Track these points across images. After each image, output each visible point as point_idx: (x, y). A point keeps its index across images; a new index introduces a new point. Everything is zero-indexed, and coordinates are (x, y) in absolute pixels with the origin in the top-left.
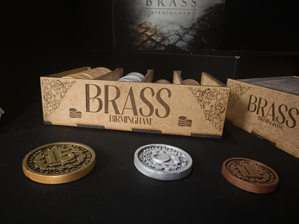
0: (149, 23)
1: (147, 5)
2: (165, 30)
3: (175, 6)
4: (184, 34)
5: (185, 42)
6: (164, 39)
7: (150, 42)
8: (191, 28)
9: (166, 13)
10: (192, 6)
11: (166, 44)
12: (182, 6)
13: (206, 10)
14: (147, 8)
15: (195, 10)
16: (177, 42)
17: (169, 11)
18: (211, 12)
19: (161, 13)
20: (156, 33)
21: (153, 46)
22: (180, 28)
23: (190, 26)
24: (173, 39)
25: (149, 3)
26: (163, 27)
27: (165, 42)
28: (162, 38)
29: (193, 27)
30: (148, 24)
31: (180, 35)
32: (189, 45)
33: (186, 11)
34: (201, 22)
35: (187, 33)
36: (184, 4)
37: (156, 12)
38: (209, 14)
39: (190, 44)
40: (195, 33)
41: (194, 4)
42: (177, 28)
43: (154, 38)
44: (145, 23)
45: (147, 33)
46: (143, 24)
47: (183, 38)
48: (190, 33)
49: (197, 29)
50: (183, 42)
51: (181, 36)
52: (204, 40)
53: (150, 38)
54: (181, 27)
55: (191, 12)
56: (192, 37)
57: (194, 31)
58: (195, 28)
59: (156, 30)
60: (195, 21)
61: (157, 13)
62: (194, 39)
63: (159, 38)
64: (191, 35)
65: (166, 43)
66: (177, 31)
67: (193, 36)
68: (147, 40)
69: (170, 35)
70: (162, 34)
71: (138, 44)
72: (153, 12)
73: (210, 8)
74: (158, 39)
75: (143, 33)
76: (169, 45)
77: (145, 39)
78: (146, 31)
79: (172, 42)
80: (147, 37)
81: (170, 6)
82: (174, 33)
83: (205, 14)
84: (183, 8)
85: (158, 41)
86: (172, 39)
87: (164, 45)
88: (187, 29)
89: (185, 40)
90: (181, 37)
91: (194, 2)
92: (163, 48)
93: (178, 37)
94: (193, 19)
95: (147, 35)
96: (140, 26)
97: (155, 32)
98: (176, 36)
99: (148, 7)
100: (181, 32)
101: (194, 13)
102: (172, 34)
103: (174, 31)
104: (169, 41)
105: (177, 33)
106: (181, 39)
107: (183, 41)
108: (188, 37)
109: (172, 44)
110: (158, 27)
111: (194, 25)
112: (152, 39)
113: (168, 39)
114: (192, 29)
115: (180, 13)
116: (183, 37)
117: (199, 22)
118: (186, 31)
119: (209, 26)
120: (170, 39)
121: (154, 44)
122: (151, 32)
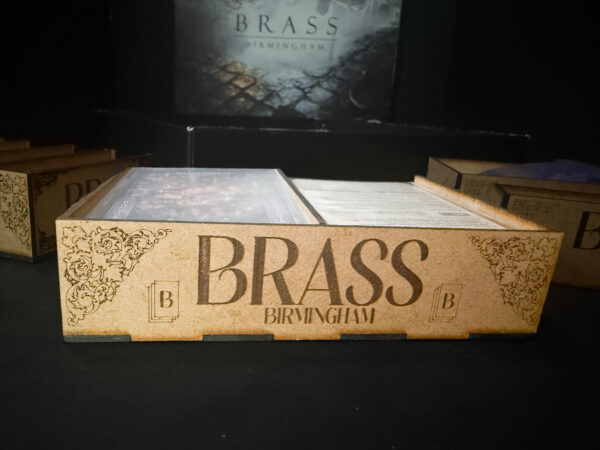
0: (242, 64)
1: (238, 30)
2: (272, 79)
3: (294, 31)
4: (312, 87)
5: (315, 102)
6: (271, 94)
7: (242, 100)
8: (326, 77)
9: (275, 46)
10: (328, 34)
11: (276, 106)
12: (308, 33)
13: (356, 42)
14: (237, 36)
15: (334, 40)
16: (297, 102)
17: (281, 41)
18: (368, 46)
19: (265, 44)
20: (255, 83)
21: (249, 107)
22: (302, 75)
23: (325, 72)
24: (288, 96)
25: (242, 26)
26: (269, 73)
27: (274, 101)
28: (268, 93)
29: (331, 74)
30: (239, 65)
31: (303, 90)
32: (321, 109)
33: (316, 43)
34: (348, 65)
35: (319, 84)
36: (312, 29)
37: (255, 43)
38: (364, 50)
39: (324, 106)
40: (334, 86)
41: (332, 30)
42: (298, 75)
43: (250, 92)
44: (234, 63)
45: (237, 83)
46: (229, 65)
47: (309, 95)
48: (325, 84)
49: (339, 79)
50: (309, 104)
51: (307, 90)
52: (353, 100)
53: (242, 92)
54: (304, 72)
55: (326, 44)
56: (329, 94)
57: (334, 82)
58: (334, 76)
59: (255, 79)
60: (335, 62)
61: (258, 45)
62: (332, 97)
63: (261, 93)
64: (326, 89)
65: (276, 103)
66: (297, 82)
67: (331, 91)
68: (237, 97)
69: (284, 88)
70: (266, 86)
71: (220, 102)
72: (248, 44)
73: (367, 37)
74: (260, 96)
75: (230, 82)
76: (280, 107)
77: (234, 94)
78: (235, 78)
79: (287, 102)
80: (238, 91)
81: (283, 32)
82: (291, 85)
83: (354, 48)
84: (308, 36)
85: (259, 98)
86: (286, 97)
87: (271, 108)
88: (318, 77)
89: (313, 98)
90: (305, 93)
91: (333, 26)
92: (269, 113)
93: (300, 93)
94: (331, 58)
95: (237, 87)
96: (224, 69)
97: (252, 81)
98: (296, 90)
99: (239, 33)
100: (306, 82)
101: (332, 48)
102: (288, 86)
103: (292, 80)
104: (281, 99)
105: (297, 84)
106: (305, 97)
107: (310, 100)
108: (321, 93)
109: (288, 107)
110: (259, 71)
111: (332, 69)
112: (248, 94)
113: (278, 95)
114: (329, 78)
115: (303, 46)
116: (309, 92)
117: (342, 65)
118: (315, 82)
119: (364, 72)
120: (283, 95)
121: (251, 104)
122: (246, 81)
